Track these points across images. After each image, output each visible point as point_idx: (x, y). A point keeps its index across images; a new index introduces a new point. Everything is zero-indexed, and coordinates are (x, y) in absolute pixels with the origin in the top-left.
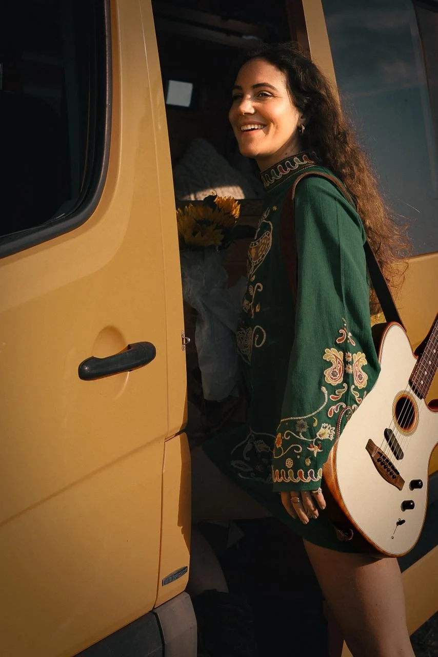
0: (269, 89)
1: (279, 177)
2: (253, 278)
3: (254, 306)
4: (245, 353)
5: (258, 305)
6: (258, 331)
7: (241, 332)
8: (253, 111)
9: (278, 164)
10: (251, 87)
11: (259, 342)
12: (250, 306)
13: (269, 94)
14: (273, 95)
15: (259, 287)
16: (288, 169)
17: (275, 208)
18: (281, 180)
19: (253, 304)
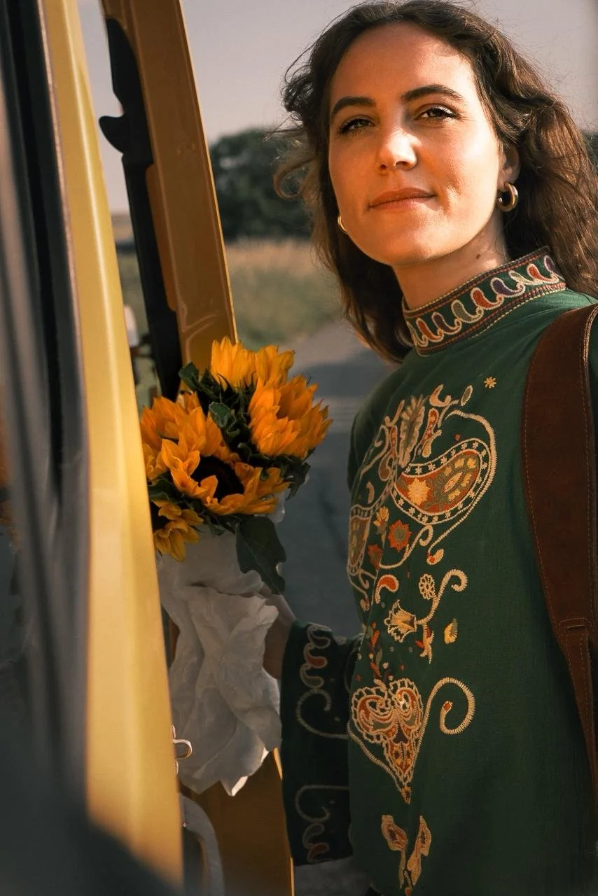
0: (449, 101)
1: (478, 317)
2: (440, 555)
3: (437, 627)
4: (376, 741)
5: (450, 627)
6: (450, 693)
7: (373, 690)
8: (412, 159)
9: (469, 286)
10: (402, 97)
11: (453, 721)
12: (420, 627)
13: (449, 112)
14: (456, 115)
15: (455, 580)
16: (499, 296)
17: (490, 383)
18: (482, 325)
19: (428, 623)
